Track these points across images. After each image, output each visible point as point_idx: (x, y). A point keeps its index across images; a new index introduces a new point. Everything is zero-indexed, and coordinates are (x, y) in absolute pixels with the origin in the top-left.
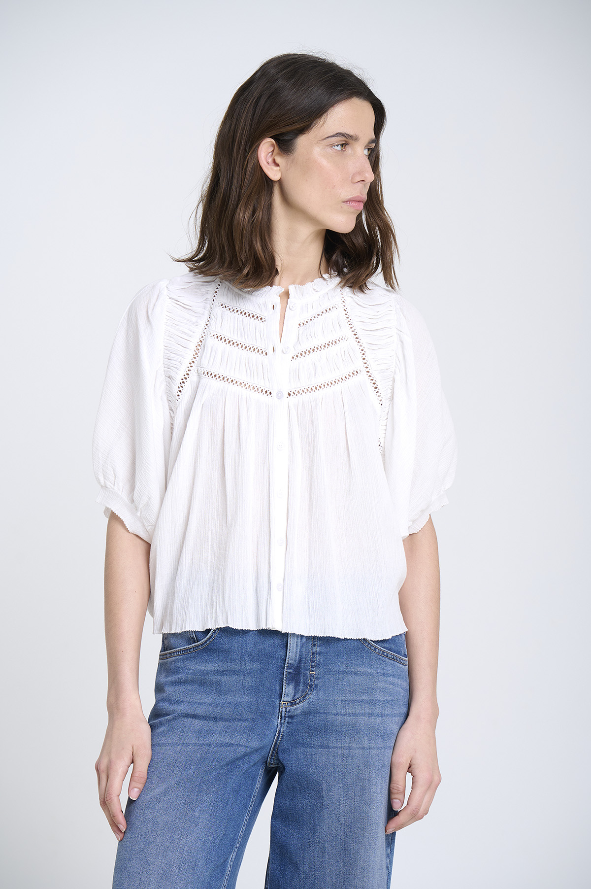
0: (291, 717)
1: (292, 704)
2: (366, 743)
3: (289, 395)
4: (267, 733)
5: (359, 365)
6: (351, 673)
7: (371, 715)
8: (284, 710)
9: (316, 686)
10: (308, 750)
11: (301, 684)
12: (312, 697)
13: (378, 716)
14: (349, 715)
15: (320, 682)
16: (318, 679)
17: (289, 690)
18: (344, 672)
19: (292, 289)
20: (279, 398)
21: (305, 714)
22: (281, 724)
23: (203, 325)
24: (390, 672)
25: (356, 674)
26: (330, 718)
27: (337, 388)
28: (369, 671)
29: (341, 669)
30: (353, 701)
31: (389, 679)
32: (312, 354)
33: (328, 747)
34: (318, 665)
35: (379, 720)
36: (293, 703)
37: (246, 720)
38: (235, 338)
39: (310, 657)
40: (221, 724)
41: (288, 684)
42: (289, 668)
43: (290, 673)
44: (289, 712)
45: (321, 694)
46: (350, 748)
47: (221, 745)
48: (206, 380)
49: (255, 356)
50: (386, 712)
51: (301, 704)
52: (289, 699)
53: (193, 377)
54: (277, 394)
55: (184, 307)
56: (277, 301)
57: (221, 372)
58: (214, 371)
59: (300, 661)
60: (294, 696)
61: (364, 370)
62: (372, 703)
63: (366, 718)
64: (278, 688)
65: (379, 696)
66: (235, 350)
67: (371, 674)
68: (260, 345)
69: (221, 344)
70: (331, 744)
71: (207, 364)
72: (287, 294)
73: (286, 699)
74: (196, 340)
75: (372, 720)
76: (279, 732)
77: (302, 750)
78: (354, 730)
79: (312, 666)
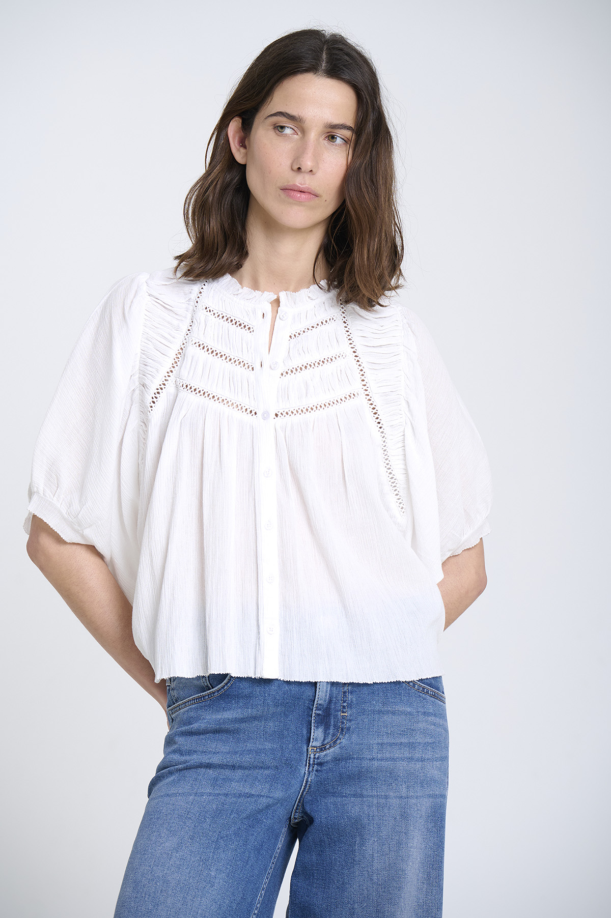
0: (320, 764)
1: (321, 750)
2: (404, 791)
3: (277, 415)
4: (293, 782)
5: (357, 386)
6: (388, 712)
7: (410, 759)
8: (312, 756)
9: (348, 729)
10: (339, 799)
11: (332, 728)
12: (344, 741)
13: (418, 760)
14: (387, 760)
15: (352, 725)
16: (350, 721)
17: (317, 734)
18: (380, 712)
19: (283, 295)
20: (264, 419)
21: (337, 760)
22: (309, 773)
23: (185, 330)
24: (431, 711)
25: (393, 713)
26: (365, 764)
27: (332, 410)
28: (409, 710)
29: (377, 708)
30: (391, 745)
31: (430, 718)
32: (304, 372)
33: (362, 796)
34: (350, 706)
35: (419, 765)
36: (322, 748)
37: (268, 768)
38: (219, 348)
39: (340, 696)
40: (239, 773)
41: (317, 727)
42: (317, 709)
43: (319, 715)
44: (318, 758)
45: (354, 737)
46: (386, 797)
47: (240, 796)
48: (184, 394)
49: (239, 370)
50: (427, 756)
51: (332, 750)
52: (318, 744)
53: (170, 388)
54: (263, 415)
55: (165, 307)
56: (268, 308)
57: (201, 386)
58: (195, 384)
59: (330, 701)
60: (324, 740)
61: (363, 393)
62: (412, 746)
63: (405, 763)
64: (305, 732)
65: (419, 738)
66: (218, 361)
67: (410, 714)
68: (246, 358)
69: (203, 354)
70: (365, 793)
71: (187, 374)
72: (277, 302)
73: (314, 744)
74: (176, 348)
75: (412, 765)
76: (307, 782)
77: (331, 800)
78: (392, 776)
79: (344, 707)
